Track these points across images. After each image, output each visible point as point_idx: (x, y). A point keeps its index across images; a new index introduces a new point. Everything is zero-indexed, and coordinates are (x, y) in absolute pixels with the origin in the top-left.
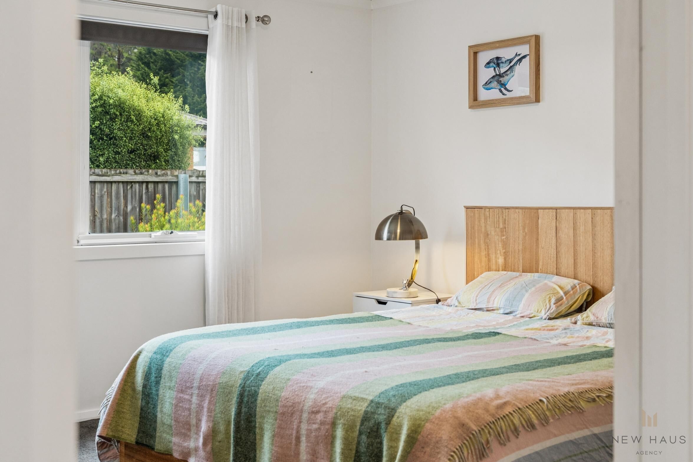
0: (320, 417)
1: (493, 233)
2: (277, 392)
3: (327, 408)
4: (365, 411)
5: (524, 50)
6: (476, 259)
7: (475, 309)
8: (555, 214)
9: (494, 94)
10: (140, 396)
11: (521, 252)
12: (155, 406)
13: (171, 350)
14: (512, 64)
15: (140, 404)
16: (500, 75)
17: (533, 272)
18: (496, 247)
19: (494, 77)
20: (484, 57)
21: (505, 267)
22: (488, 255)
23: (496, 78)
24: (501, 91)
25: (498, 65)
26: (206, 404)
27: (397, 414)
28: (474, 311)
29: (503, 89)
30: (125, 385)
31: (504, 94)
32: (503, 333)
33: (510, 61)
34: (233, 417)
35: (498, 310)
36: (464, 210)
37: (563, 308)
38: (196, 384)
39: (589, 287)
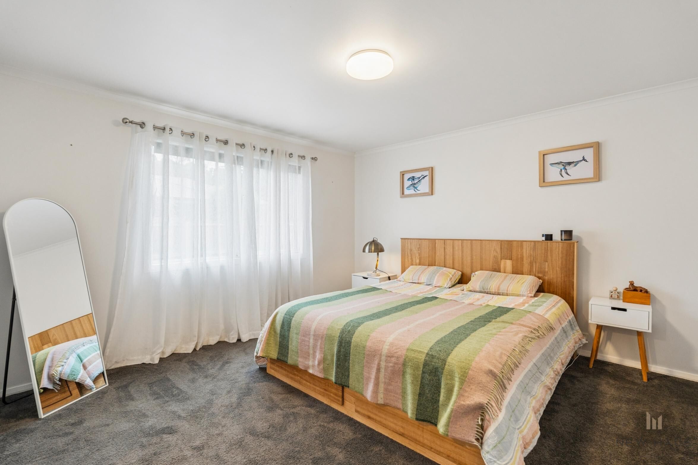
0: (393, 360)
1: (414, 249)
2: (363, 343)
3: (398, 355)
4: (425, 360)
5: (426, 173)
6: (406, 260)
7: (412, 283)
8: (444, 242)
9: (412, 191)
10: (279, 336)
11: (427, 258)
12: (288, 341)
13: (294, 314)
14: (420, 179)
15: (279, 340)
16: (414, 184)
17: (433, 266)
18: (415, 255)
19: (411, 185)
20: (407, 176)
21: (420, 264)
22: (412, 258)
23: (413, 185)
24: (415, 190)
25: (413, 180)
26: (319, 344)
27: (447, 363)
28: (412, 284)
29: (416, 190)
30: (271, 330)
31: (416, 192)
32: (439, 297)
33: (419, 178)
34: (335, 353)
35: (423, 283)
36: (400, 239)
37: (453, 283)
38: (312, 333)
39: (461, 273)
